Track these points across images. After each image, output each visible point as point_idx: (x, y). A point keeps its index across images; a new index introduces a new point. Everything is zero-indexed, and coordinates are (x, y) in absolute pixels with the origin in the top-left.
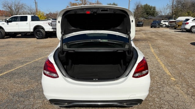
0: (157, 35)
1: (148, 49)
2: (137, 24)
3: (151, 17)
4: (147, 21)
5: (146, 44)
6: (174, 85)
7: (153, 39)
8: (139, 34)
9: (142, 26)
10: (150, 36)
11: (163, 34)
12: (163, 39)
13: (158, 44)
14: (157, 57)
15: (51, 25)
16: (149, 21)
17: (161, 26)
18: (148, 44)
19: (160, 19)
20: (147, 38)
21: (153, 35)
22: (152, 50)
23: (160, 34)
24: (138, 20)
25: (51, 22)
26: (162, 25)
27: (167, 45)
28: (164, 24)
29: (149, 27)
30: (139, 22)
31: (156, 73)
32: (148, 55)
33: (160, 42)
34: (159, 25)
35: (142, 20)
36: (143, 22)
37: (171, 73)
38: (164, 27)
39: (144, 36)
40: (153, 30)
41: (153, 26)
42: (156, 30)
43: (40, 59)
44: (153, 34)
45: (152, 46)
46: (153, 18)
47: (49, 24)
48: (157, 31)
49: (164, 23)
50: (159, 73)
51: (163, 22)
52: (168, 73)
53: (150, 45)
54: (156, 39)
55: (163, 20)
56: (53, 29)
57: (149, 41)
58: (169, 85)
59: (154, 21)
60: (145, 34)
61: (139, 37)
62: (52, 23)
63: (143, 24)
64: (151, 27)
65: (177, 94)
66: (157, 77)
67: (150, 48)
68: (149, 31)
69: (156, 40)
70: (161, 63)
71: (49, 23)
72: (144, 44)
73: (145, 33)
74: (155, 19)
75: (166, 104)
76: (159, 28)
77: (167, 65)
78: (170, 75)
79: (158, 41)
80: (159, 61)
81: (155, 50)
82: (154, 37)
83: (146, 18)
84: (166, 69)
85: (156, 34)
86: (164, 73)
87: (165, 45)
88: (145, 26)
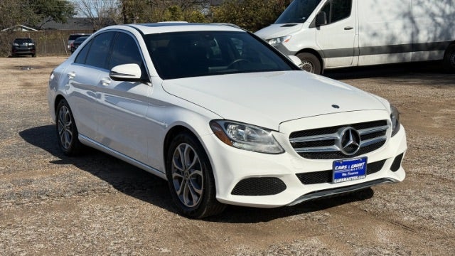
9: (31, 53)
30: (20, 41)
63: (33, 48)
83: (37, 28)
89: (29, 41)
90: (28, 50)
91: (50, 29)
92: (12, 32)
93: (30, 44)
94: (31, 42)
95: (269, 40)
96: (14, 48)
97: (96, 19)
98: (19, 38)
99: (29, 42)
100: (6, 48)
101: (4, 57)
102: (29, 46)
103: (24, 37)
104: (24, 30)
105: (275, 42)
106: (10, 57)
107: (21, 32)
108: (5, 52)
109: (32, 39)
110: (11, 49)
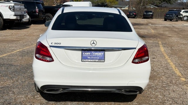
0: (173, 31)
1: (156, 48)
2: (144, 14)
3: (166, 5)
4: (159, 10)
5: (155, 42)
6: (183, 85)
7: (166, 36)
8: (146, 29)
9: (151, 17)
10: (162, 32)
11: (182, 30)
12: (180, 37)
13: (172, 43)
14: (167, 57)
15: (14, 10)
16: (162, 10)
17: (181, 18)
18: (157, 42)
19: (179, 8)
20: (157, 35)
21: (167, 31)
22: (162, 49)
23: (177, 30)
24: (145, 8)
25: (13, 5)
26: (181, 16)
27: (184, 44)
28: (185, 16)
29: (161, 20)
30: (147, 12)
31: (163, 74)
32: (155, 54)
33: (174, 39)
34: (177, 16)
35: (151, 8)
36: (153, 11)
37: (182, 74)
38: (185, 21)
39: (153, 31)
40: (168, 23)
41: (168, 18)
42: (171, 24)
43: (5, 55)
44: (167, 29)
45: (162, 44)
46: (169, 5)
47: (10, 9)
48: (174, 25)
49: (184, 14)
50: (167, 73)
51: (183, 12)
52: (178, 74)
53: (160, 43)
54: (170, 35)
55: (184, 9)
56: (15, 15)
57: (160, 38)
58: (177, 85)
59: (170, 11)
60: (155, 29)
61: (146, 33)
62: (15, 6)
63: (152, 15)
64: (165, 20)
65: (185, 93)
66: (163, 77)
67: (159, 46)
68: (160, 25)
69: (170, 37)
70: (171, 63)
71: (9, 6)
72: (151, 41)
73: (154, 27)
74: (172, 8)
75: (170, 100)
76: (177, 21)
77: (178, 66)
78: (180, 75)
79: (173, 38)
80: (169, 61)
81: (166, 49)
82: (167, 33)
83: (158, 6)
84: (176, 70)
85: (171, 29)
86: (173, 74)
87: (181, 44)
88: (156, 18)
89: (151, 12)
90: (150, 16)
93: (151, 13)
94: (152, 12)
97: (185, 3)
101: (140, 18)
106: (143, 18)
108: (141, 16)
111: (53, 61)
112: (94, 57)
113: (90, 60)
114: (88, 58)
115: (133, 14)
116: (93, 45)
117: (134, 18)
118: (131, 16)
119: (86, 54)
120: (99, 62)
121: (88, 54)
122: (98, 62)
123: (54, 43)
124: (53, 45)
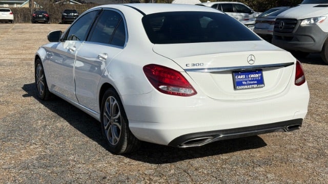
89: (74, 11)
91: (91, 3)
92: (63, 4)
93: (75, 14)
94: (76, 13)
95: (302, 20)
96: (63, 16)
98: (68, 9)
99: (74, 13)
100: (58, 17)
101: (55, 23)
102: (74, 16)
103: (71, 9)
104: (71, 3)
105: (308, 23)
106: (60, 23)
107: (69, 4)
108: (57, 19)
109: (77, 10)
110: (61, 18)
111: (195, 93)
112: (250, 81)
113: (246, 87)
114: (244, 83)
115: (44, 17)
116: (251, 62)
117: (45, 22)
118: (41, 20)
119: (239, 77)
120: (258, 88)
121: (242, 77)
122: (256, 88)
123: (190, 65)
124: (190, 67)
